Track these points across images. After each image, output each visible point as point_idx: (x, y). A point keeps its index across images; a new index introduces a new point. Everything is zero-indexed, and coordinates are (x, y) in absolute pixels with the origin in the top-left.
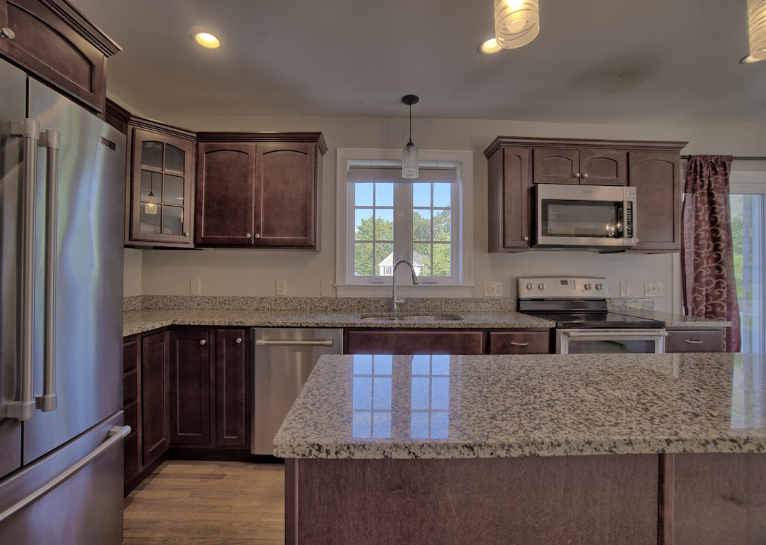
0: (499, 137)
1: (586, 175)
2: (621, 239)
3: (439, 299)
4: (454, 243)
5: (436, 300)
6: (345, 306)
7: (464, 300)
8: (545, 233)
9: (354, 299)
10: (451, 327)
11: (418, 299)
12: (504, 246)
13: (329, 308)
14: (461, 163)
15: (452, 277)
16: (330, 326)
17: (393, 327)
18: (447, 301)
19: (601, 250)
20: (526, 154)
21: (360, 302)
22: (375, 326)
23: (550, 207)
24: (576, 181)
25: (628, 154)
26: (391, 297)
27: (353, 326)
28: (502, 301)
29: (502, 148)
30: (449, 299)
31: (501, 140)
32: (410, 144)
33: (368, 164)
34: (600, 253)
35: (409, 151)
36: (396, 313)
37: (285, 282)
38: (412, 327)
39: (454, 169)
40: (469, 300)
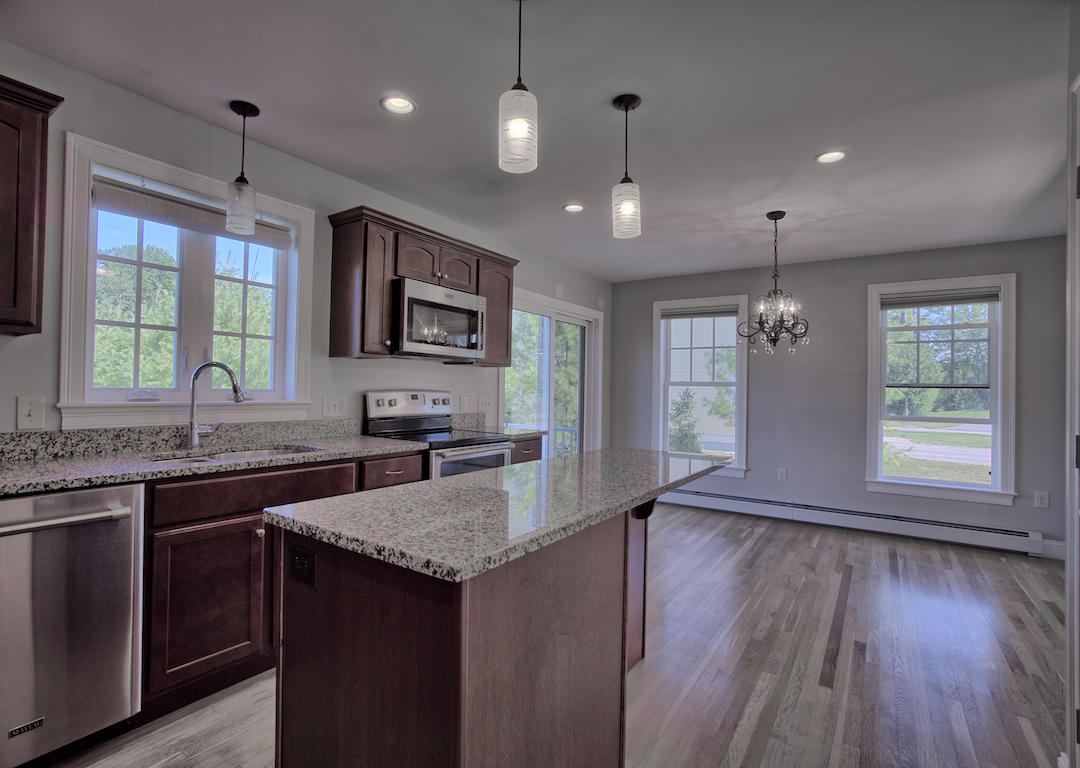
0: (362, 207)
1: (446, 276)
2: (473, 351)
3: (263, 424)
4: (279, 339)
5: (258, 425)
6: (83, 445)
7: (298, 424)
8: (410, 339)
10: (319, 460)
11: (230, 426)
12: (362, 350)
13: (41, 453)
14: (298, 225)
15: (274, 391)
16: (118, 481)
17: (238, 468)
18: (274, 425)
19: (446, 360)
20: (390, 236)
21: (118, 436)
22: (206, 471)
23: (416, 308)
24: (436, 280)
25: (478, 261)
26: (188, 423)
27: (165, 476)
28: (346, 422)
29: (364, 221)
30: (278, 423)
31: (365, 211)
32: (242, 180)
33: (136, 182)
34: (445, 363)
35: (239, 190)
36: (196, 450)
38: (266, 465)
39: (286, 230)
40: (304, 423)
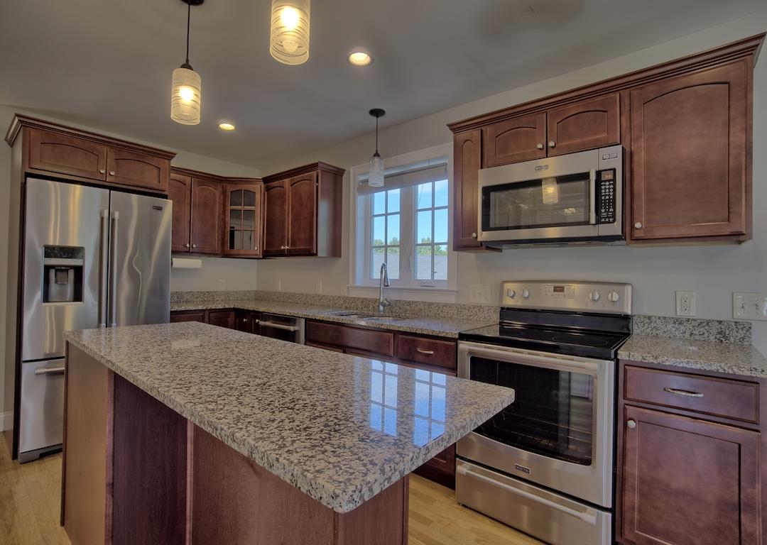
1: (552, 143)
3: (423, 303)
5: (420, 303)
8: (486, 227)
9: (359, 298)
11: (405, 301)
20: (477, 135)
23: (494, 195)
28: (486, 309)
30: (432, 304)
37: (321, 283)
40: (451, 306)
